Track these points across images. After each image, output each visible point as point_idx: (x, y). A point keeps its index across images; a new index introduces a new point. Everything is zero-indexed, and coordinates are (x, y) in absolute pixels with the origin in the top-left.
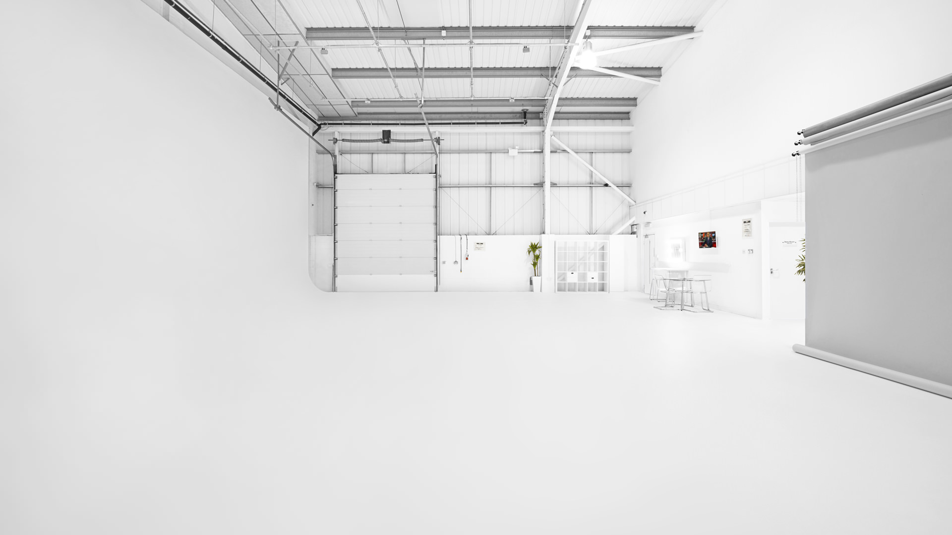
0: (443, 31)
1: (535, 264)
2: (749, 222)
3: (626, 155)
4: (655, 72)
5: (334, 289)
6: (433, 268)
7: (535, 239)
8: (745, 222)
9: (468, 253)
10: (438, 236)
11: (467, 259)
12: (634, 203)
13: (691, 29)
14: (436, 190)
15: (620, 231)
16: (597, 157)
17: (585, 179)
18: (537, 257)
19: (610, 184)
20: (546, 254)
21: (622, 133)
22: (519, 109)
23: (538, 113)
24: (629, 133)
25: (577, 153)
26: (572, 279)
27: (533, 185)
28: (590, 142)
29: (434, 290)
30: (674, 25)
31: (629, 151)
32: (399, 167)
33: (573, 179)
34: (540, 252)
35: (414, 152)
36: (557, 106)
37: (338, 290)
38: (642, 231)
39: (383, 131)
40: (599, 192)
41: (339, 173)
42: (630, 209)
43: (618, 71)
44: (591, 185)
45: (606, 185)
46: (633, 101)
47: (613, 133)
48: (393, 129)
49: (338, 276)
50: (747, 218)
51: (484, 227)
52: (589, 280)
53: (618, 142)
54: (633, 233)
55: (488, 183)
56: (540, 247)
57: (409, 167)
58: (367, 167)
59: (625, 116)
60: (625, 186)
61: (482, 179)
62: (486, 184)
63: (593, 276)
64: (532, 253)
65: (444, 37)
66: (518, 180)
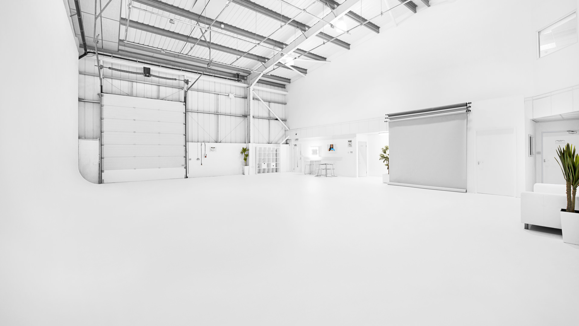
0: (222, 25)
1: (245, 159)
2: (351, 141)
3: (283, 105)
4: (304, 71)
5: (101, 181)
6: (184, 163)
7: (244, 146)
8: (349, 141)
9: (206, 153)
10: (187, 143)
11: (206, 157)
12: (288, 129)
13: (324, 59)
14: (186, 114)
15: (283, 143)
16: (272, 104)
17: (266, 115)
18: (247, 156)
19: (279, 119)
20: (251, 153)
21: (282, 95)
22: (235, 72)
23: (244, 76)
24: (285, 95)
25: (264, 101)
26: (264, 166)
27: (242, 116)
28: (269, 97)
29: (184, 177)
30: (320, 56)
31: (285, 104)
32: (155, 95)
33: (261, 115)
34: (249, 153)
35: (166, 86)
36: (262, 76)
37: (105, 182)
38: (293, 142)
39: (144, 68)
40: (273, 122)
41: (104, 92)
42: (285, 132)
43: (293, 67)
44: (269, 119)
45: (277, 119)
46: (288, 80)
47: (279, 94)
48: (152, 68)
49: (105, 171)
50: (350, 140)
51: (213, 138)
52: (272, 167)
53: (280, 99)
54: (287, 143)
55: (216, 112)
56: (248, 150)
57: (162, 95)
58: (126, 90)
59: (283, 86)
60: (284, 120)
61: (213, 109)
62: (214, 112)
63: (273, 165)
64: (243, 153)
65: (223, 28)
66: (233, 112)
